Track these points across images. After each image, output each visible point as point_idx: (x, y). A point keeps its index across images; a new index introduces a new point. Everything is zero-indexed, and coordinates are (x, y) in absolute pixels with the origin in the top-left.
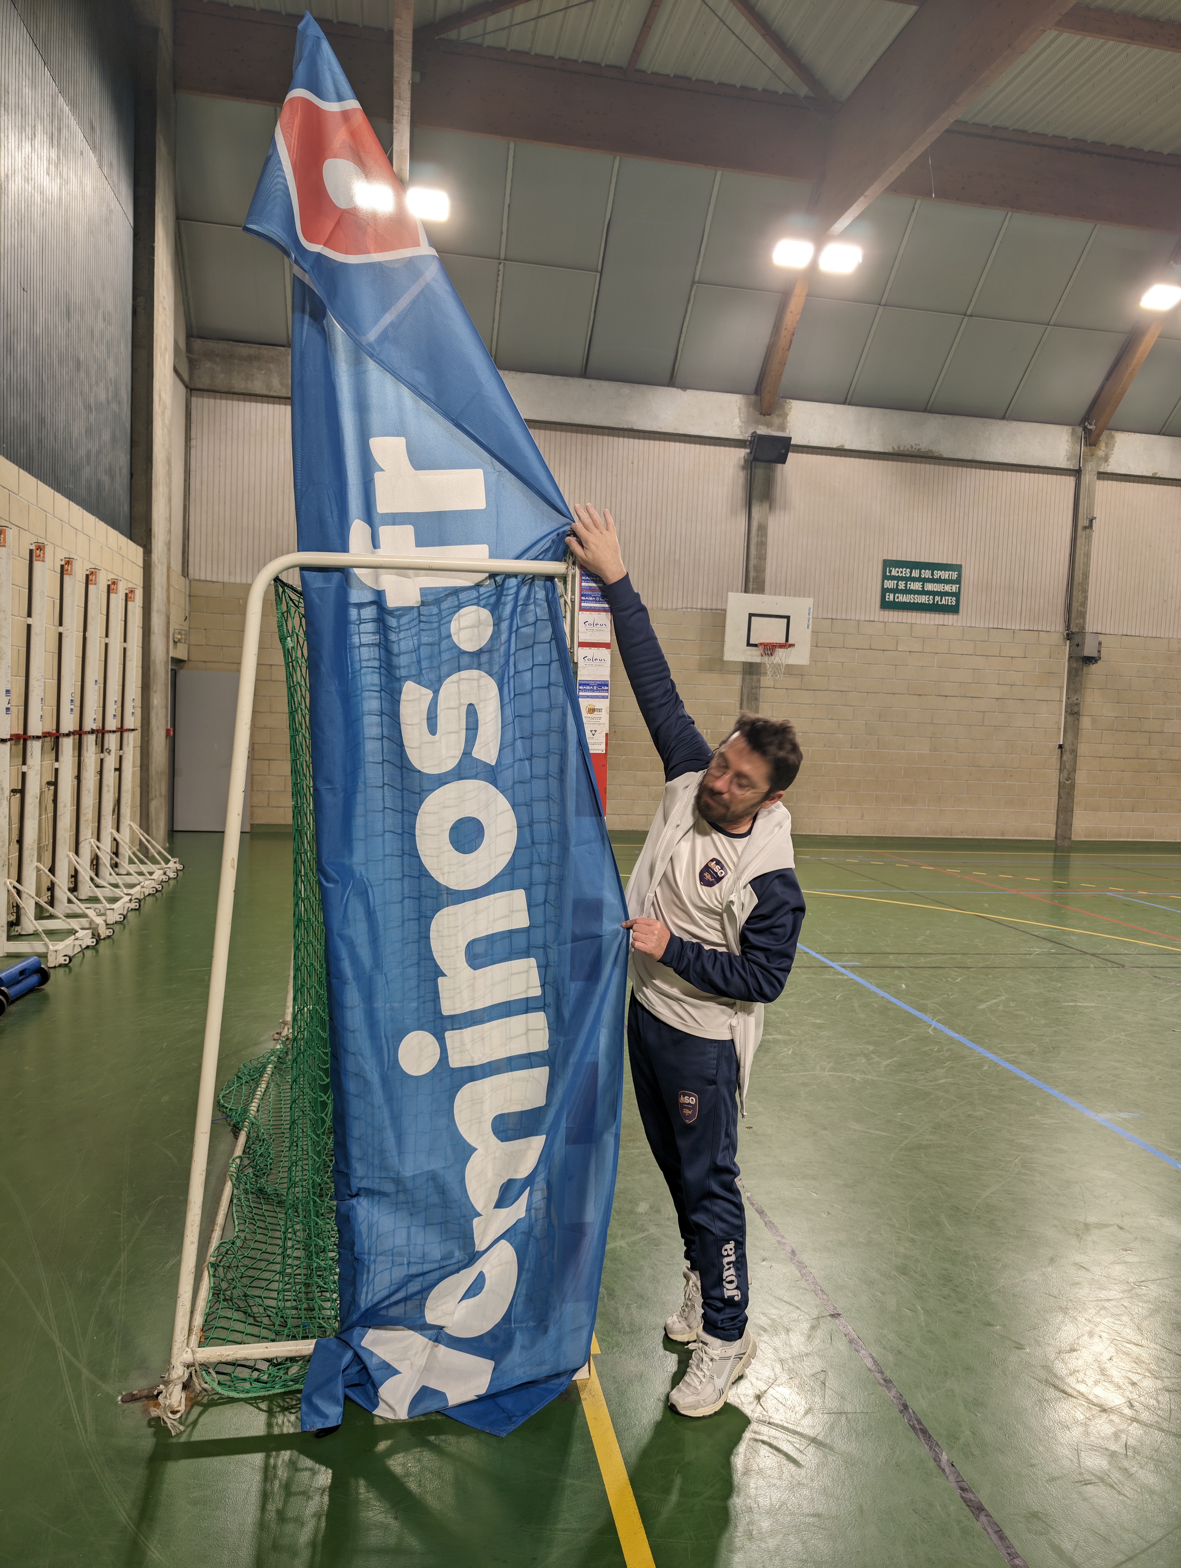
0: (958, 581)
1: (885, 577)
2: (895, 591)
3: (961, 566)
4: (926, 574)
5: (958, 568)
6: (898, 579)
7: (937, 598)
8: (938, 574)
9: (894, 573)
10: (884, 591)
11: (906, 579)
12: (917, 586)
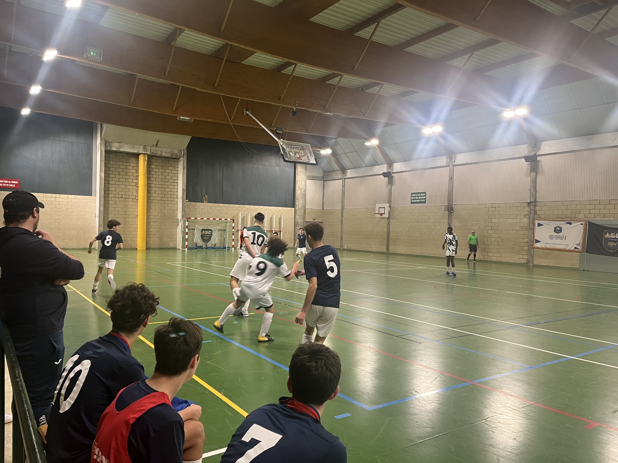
0: (425, 196)
1: (411, 197)
2: (413, 199)
3: (426, 192)
4: (419, 195)
5: (425, 193)
6: (414, 197)
7: (421, 200)
8: (422, 195)
9: (413, 196)
10: (411, 200)
11: (415, 197)
12: (417, 198)
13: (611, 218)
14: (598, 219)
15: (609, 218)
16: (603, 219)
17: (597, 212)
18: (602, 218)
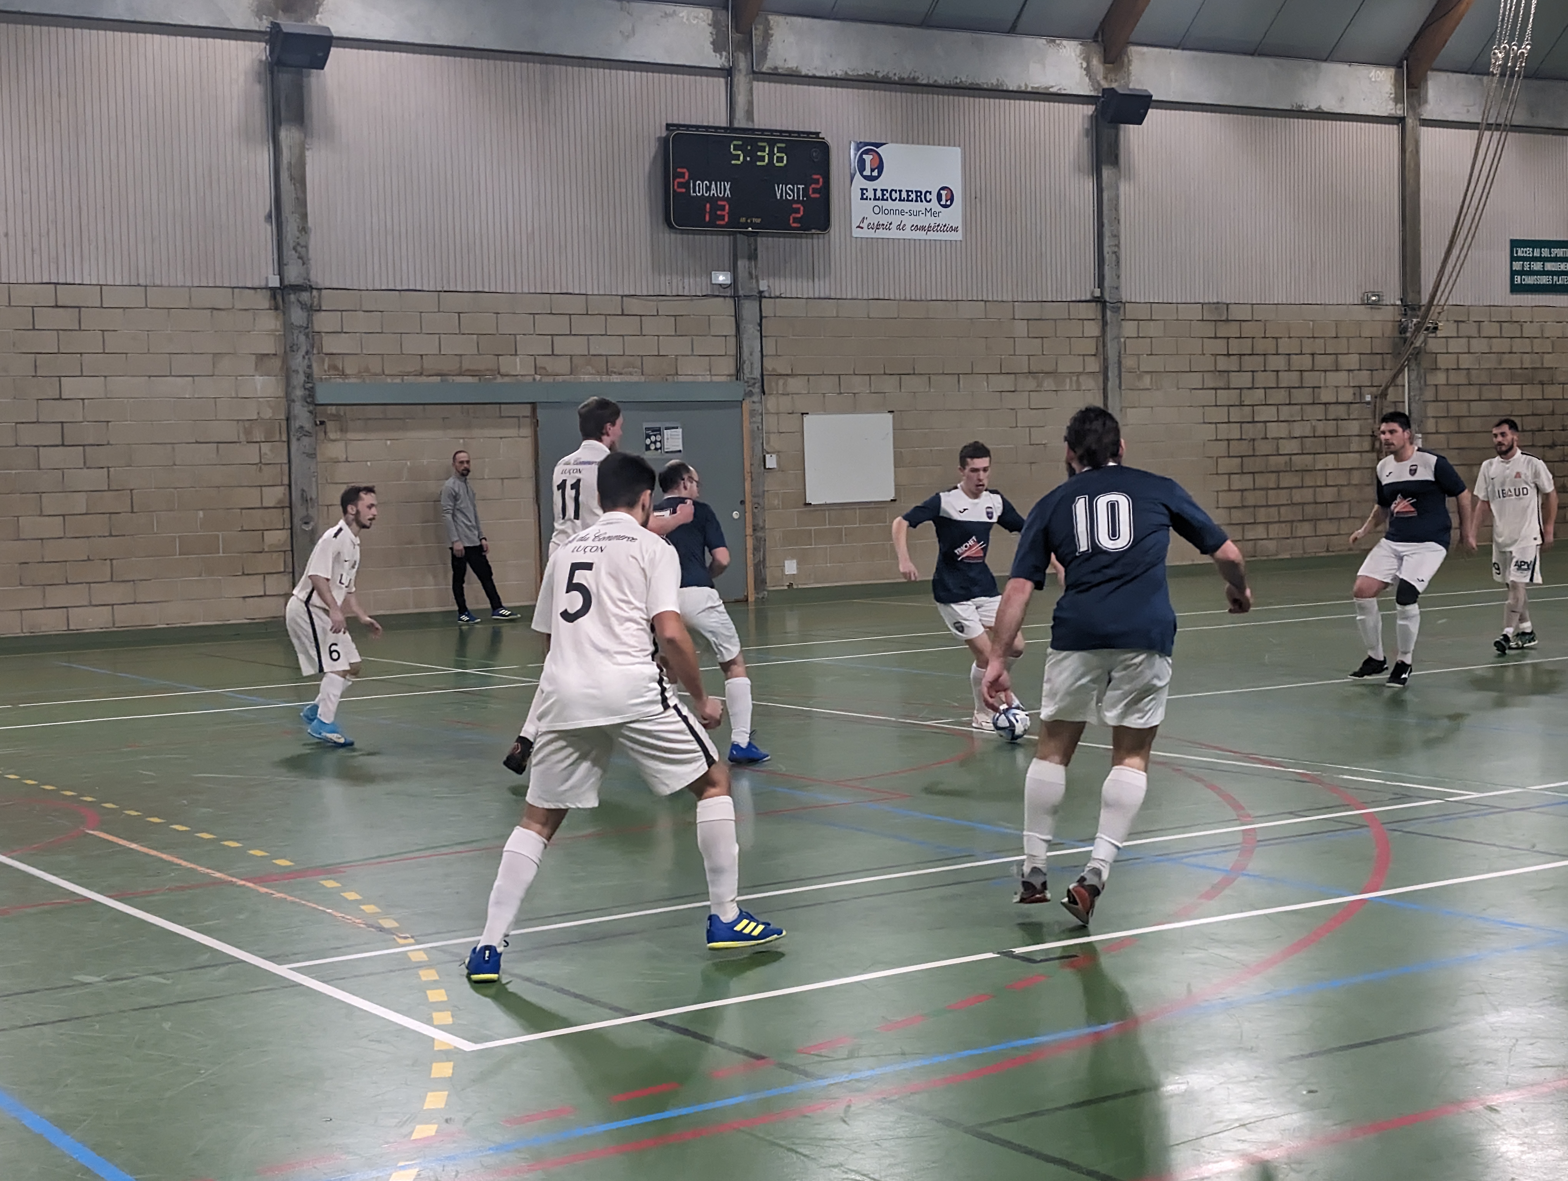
13: (631, 374)
14: (587, 378)
15: (626, 374)
16: (605, 378)
17: (577, 346)
18: (598, 373)
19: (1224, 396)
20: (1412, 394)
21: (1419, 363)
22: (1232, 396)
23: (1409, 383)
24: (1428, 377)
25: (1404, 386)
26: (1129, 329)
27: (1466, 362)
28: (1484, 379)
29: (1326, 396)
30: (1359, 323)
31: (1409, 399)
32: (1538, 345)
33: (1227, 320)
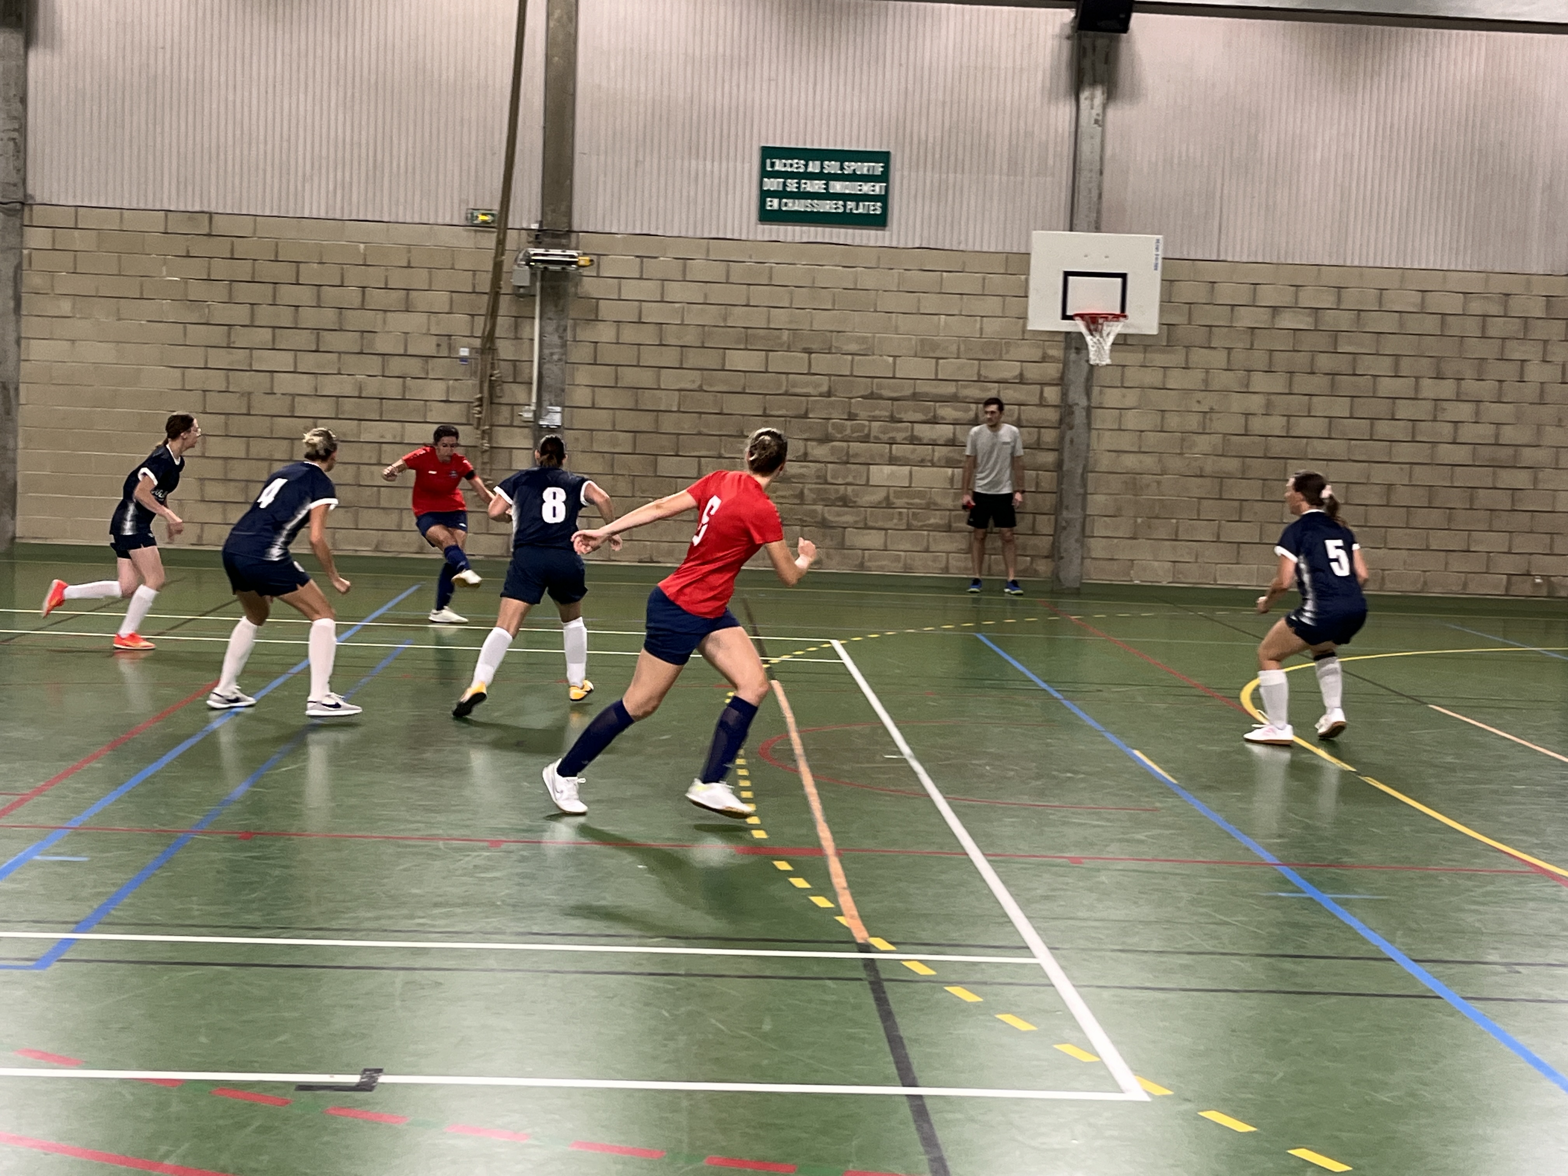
19: (198, 334)
20: (546, 352)
21: (563, 310)
22: (217, 335)
23: (541, 336)
24: (578, 330)
25: (532, 340)
26: (37, 238)
27: (653, 313)
28: (690, 338)
29: (382, 344)
30: (452, 251)
31: (541, 358)
32: (801, 297)
33: (209, 235)
